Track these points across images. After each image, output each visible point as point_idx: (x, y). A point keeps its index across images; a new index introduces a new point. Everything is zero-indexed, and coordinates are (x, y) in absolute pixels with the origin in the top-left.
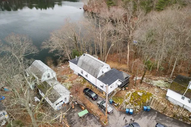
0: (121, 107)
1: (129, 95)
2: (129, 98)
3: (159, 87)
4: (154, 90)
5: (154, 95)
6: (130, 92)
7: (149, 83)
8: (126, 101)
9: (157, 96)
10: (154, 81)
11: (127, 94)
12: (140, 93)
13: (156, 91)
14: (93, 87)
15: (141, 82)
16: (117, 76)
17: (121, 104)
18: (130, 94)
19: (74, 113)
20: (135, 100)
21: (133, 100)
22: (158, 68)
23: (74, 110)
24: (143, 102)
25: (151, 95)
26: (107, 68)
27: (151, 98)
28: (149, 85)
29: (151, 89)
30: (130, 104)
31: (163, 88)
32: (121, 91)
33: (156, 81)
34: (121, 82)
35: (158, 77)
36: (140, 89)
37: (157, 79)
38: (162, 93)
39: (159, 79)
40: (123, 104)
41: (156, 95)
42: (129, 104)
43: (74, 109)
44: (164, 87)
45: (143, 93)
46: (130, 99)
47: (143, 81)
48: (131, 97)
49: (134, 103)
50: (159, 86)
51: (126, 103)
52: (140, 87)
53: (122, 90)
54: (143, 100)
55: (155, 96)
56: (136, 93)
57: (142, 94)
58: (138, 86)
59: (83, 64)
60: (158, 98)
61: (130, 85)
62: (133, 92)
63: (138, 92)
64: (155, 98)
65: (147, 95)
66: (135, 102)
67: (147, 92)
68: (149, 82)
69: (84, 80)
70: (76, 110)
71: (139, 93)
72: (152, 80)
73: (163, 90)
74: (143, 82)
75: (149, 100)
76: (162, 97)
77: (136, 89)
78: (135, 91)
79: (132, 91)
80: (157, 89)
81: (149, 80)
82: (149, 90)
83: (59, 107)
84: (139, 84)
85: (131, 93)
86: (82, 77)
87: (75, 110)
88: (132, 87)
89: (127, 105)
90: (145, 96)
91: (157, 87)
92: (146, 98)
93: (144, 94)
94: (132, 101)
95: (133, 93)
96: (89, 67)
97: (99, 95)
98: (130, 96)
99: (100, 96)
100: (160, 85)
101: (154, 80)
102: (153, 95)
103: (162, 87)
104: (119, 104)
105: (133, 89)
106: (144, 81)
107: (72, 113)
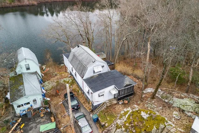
0: (108, 130)
1: (126, 113)
2: (125, 118)
3: (183, 111)
4: (172, 114)
5: (170, 123)
6: (129, 109)
7: (166, 101)
8: (119, 123)
9: (174, 125)
10: (175, 99)
11: (123, 112)
12: (145, 114)
13: (174, 116)
14: (80, 92)
15: (153, 96)
16: (114, 80)
17: (108, 126)
18: (128, 111)
19: (38, 124)
20: (133, 125)
21: (130, 123)
22: (191, 79)
23: (40, 119)
24: (145, 130)
25: (163, 120)
26: (103, 67)
27: (162, 126)
28: (165, 104)
29: (168, 110)
30: (124, 129)
31: (189, 114)
32: (116, 104)
33: (179, 100)
34: (118, 90)
35: (186, 94)
36: (148, 107)
37: (182, 95)
38: (184, 122)
39: (186, 97)
40: (111, 127)
41: (173, 123)
42: (121, 128)
43: (42, 118)
44: (192, 112)
45: (150, 114)
46: (126, 121)
47: (157, 95)
48: (129, 118)
49: (130, 129)
50: (184, 109)
51: (117, 126)
52: (149, 104)
53: (118, 103)
54: (147, 127)
55: (170, 125)
56: (138, 112)
57: (148, 116)
58: (147, 102)
59: (73, 58)
60: (175, 129)
61: (136, 98)
62: (134, 110)
63: (142, 112)
64: (170, 129)
65: (157, 120)
66: (132, 127)
67: (158, 114)
68: (166, 99)
69: (73, 80)
70: (44, 120)
71: (143, 114)
72: (173, 97)
73: (188, 116)
74: (157, 97)
75: (158, 129)
76: (184, 129)
77: (141, 106)
78: (137, 109)
79: (134, 108)
80: (177, 113)
81: (168, 95)
82: (163, 112)
83: (23, 111)
84: (149, 99)
85: (131, 111)
86: (72, 77)
87: (42, 120)
88: (137, 102)
89: (118, 130)
90: (152, 121)
91: (179, 110)
92: (154, 124)
93: (151, 117)
94: (127, 125)
95: (133, 112)
96: (78, 62)
97: (84, 104)
98: (128, 115)
99: (84, 106)
100: (185, 107)
101: (177, 97)
102: (167, 122)
103: (189, 112)
104: (107, 125)
105: (135, 105)
106: (159, 96)
107: (36, 123)
